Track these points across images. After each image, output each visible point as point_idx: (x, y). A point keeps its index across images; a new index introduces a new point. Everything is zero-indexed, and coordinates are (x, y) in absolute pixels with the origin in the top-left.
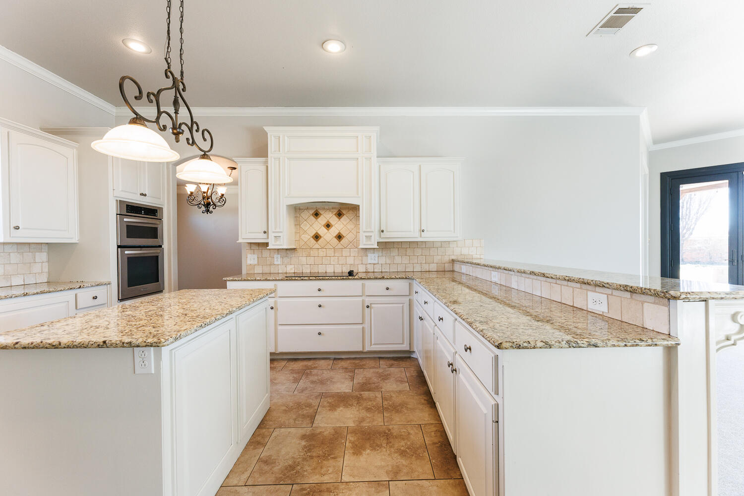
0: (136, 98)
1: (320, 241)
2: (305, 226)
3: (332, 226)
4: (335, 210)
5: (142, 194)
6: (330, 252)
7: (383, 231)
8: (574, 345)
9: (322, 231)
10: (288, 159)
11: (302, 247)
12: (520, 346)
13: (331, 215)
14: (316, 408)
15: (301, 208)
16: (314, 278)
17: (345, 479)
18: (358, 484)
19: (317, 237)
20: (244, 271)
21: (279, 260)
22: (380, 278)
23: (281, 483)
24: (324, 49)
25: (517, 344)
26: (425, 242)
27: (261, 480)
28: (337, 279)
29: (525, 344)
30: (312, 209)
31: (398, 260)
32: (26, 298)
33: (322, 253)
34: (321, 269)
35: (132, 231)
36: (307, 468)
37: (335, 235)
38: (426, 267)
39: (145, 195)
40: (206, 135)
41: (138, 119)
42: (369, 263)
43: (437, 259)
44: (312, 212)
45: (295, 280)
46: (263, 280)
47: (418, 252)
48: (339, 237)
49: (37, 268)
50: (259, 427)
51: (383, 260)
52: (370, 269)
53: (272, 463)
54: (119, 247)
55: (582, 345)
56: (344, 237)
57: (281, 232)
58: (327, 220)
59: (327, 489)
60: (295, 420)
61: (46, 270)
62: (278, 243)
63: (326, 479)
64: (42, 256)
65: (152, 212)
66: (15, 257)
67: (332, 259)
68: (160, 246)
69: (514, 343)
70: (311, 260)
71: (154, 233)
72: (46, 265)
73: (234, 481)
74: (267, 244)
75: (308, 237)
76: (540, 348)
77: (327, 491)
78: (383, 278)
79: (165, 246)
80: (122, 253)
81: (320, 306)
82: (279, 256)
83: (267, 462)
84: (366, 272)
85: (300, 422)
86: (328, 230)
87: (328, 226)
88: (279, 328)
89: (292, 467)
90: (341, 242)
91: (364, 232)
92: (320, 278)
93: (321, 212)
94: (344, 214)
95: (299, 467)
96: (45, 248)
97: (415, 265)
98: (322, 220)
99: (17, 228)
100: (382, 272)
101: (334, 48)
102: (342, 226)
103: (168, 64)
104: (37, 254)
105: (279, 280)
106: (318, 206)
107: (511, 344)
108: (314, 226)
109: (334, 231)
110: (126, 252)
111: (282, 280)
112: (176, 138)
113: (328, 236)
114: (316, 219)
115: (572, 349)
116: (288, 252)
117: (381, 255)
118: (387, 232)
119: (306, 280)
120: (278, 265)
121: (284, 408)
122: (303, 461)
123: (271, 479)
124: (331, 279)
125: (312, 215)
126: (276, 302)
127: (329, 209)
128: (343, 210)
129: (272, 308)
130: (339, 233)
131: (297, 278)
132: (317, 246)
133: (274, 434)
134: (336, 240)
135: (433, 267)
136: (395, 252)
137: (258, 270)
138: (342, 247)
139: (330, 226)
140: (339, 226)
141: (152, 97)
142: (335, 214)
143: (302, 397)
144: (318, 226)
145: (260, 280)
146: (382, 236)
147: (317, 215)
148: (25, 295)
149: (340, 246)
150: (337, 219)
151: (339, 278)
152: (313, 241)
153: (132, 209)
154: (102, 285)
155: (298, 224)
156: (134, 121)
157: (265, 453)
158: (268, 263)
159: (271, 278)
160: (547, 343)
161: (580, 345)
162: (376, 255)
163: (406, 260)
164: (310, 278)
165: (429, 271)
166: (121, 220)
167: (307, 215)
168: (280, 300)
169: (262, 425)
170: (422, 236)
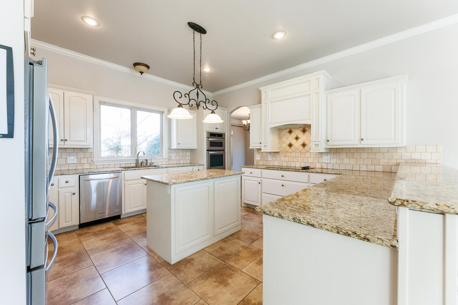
0: (180, 98)
1: (293, 147)
2: (284, 139)
3: (300, 138)
4: (301, 128)
5: (216, 128)
6: (298, 155)
7: (328, 141)
8: (297, 221)
9: (294, 142)
10: (271, 102)
11: (283, 151)
12: (265, 212)
13: (299, 132)
14: (260, 237)
15: (282, 129)
16: (280, 169)
17: (243, 270)
18: (246, 275)
19: (290, 145)
20: (255, 163)
21: (271, 158)
22: (320, 173)
23: (220, 258)
24: (274, 39)
25: (264, 211)
26: (371, 148)
27: (215, 254)
28: (292, 171)
29: (268, 212)
30: (288, 128)
31: (346, 161)
32: (178, 168)
33: (293, 155)
34: (293, 165)
35: (212, 144)
36: (233, 258)
37: (301, 144)
38: (372, 168)
39: (217, 128)
40: (214, 102)
41: (180, 105)
42: (324, 162)
43: (382, 162)
44: (288, 130)
45: (270, 169)
46: (256, 168)
47: (364, 155)
48: (304, 145)
49: (187, 158)
50: (230, 236)
51: (334, 161)
52: (325, 166)
53: (223, 250)
54: (207, 150)
55: (303, 223)
56: (307, 145)
57: (267, 143)
58: (296, 135)
59: (233, 270)
60: (246, 239)
61: (189, 158)
62: (266, 149)
63: (236, 266)
64: (188, 154)
65: (220, 135)
66: (181, 154)
67: (299, 158)
68: (224, 150)
69: (263, 210)
70: (287, 159)
71: (221, 144)
72: (189, 156)
73: (207, 250)
74: (260, 149)
75: (285, 145)
76: (277, 217)
77: (232, 270)
78: (322, 173)
79: (226, 150)
80: (208, 153)
81: (283, 186)
82: (270, 156)
83: (221, 248)
84: (321, 168)
85: (247, 240)
86: (297, 141)
87: (297, 138)
88: (263, 194)
89: (228, 255)
90: (305, 148)
91: (314, 142)
92: (283, 169)
93: (293, 130)
94: (307, 131)
95: (230, 257)
96: (189, 150)
97: (361, 165)
98: (294, 135)
99: (179, 144)
100: (333, 169)
101: (279, 36)
102: (306, 138)
103: (194, 80)
104: (187, 153)
105: (263, 169)
106: (291, 126)
107: (261, 210)
108: (289, 139)
109: (300, 141)
110: (210, 153)
111: (264, 169)
112: (198, 108)
113: (297, 144)
114: (290, 134)
115: (296, 223)
116: (275, 153)
117: (333, 157)
118: (332, 141)
119: (276, 170)
120: (270, 161)
121: (246, 232)
122: (234, 255)
123: (218, 255)
124: (289, 171)
125: (288, 132)
126: (261, 180)
127: (298, 128)
128: (305, 129)
129: (259, 183)
130: (304, 142)
131: (271, 168)
132: (290, 151)
133: (233, 241)
134: (301, 147)
135: (379, 168)
136: (343, 156)
137: (261, 163)
138: (305, 151)
139: (298, 138)
140: (303, 138)
141: (186, 95)
142: (301, 131)
143: (258, 231)
144: (291, 139)
145: (255, 168)
146: (328, 144)
147: (290, 132)
148: (178, 167)
149: (304, 151)
150: (303, 134)
151: (294, 170)
152: (288, 147)
153: (212, 135)
154: (201, 165)
155: (280, 138)
156: (179, 106)
157: (223, 245)
158: (266, 159)
159: (259, 168)
160: (281, 215)
161: (301, 222)
162: (329, 157)
163: (353, 161)
164: (278, 169)
165: (375, 171)
166: (208, 140)
167: (285, 132)
168: (263, 179)
169: (232, 235)
170: (362, 144)
